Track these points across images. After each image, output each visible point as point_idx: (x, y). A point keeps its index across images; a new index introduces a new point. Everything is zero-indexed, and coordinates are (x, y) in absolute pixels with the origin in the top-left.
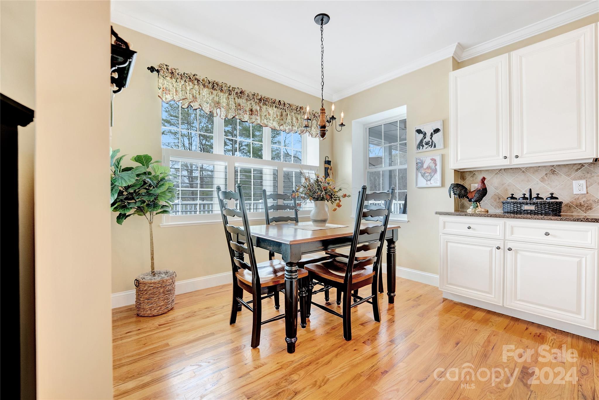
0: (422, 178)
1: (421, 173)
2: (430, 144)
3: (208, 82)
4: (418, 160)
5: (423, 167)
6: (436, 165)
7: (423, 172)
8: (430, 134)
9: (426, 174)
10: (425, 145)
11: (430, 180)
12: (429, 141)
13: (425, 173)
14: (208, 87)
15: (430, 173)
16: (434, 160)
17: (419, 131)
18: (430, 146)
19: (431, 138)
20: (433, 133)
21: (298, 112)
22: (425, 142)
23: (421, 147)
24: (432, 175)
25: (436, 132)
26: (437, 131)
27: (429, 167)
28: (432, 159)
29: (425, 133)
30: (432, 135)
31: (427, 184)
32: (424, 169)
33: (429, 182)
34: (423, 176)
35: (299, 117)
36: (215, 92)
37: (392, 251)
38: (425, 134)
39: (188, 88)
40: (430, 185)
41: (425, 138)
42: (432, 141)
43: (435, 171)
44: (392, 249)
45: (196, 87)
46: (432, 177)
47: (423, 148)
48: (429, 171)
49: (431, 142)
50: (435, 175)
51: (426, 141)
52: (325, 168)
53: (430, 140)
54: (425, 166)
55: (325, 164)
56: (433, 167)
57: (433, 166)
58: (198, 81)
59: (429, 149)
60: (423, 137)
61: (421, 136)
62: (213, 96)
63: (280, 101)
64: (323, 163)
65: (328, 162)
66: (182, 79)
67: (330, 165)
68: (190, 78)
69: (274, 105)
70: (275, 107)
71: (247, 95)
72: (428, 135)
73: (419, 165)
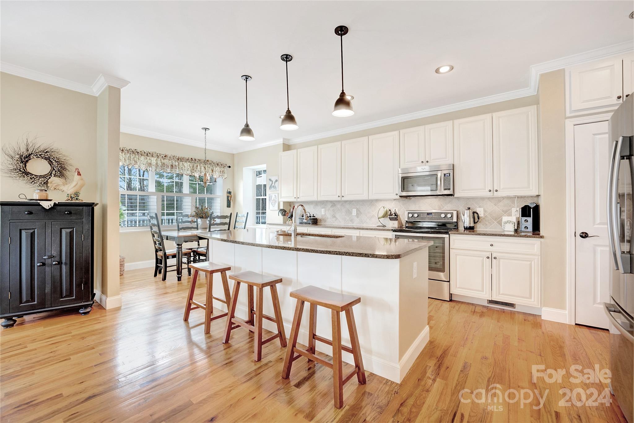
1: (271, 202)
3: (144, 153)
10: (272, 188)
11: (274, 206)
14: (144, 155)
15: (274, 203)
16: (275, 196)
17: (270, 180)
18: (274, 188)
19: (275, 184)
21: (205, 163)
22: (273, 186)
25: (276, 181)
27: (274, 200)
34: (272, 204)
36: (148, 158)
39: (132, 157)
40: (274, 209)
41: (272, 184)
42: (275, 186)
43: (276, 201)
45: (137, 156)
50: (276, 203)
54: (272, 199)
56: (275, 199)
57: (275, 198)
58: (138, 153)
59: (274, 190)
61: (271, 182)
62: (147, 160)
63: (192, 159)
64: (226, 193)
65: (230, 193)
66: (128, 153)
67: (231, 194)
68: (133, 152)
69: (188, 161)
70: (189, 162)
71: (169, 157)
72: (274, 182)
73: (270, 198)
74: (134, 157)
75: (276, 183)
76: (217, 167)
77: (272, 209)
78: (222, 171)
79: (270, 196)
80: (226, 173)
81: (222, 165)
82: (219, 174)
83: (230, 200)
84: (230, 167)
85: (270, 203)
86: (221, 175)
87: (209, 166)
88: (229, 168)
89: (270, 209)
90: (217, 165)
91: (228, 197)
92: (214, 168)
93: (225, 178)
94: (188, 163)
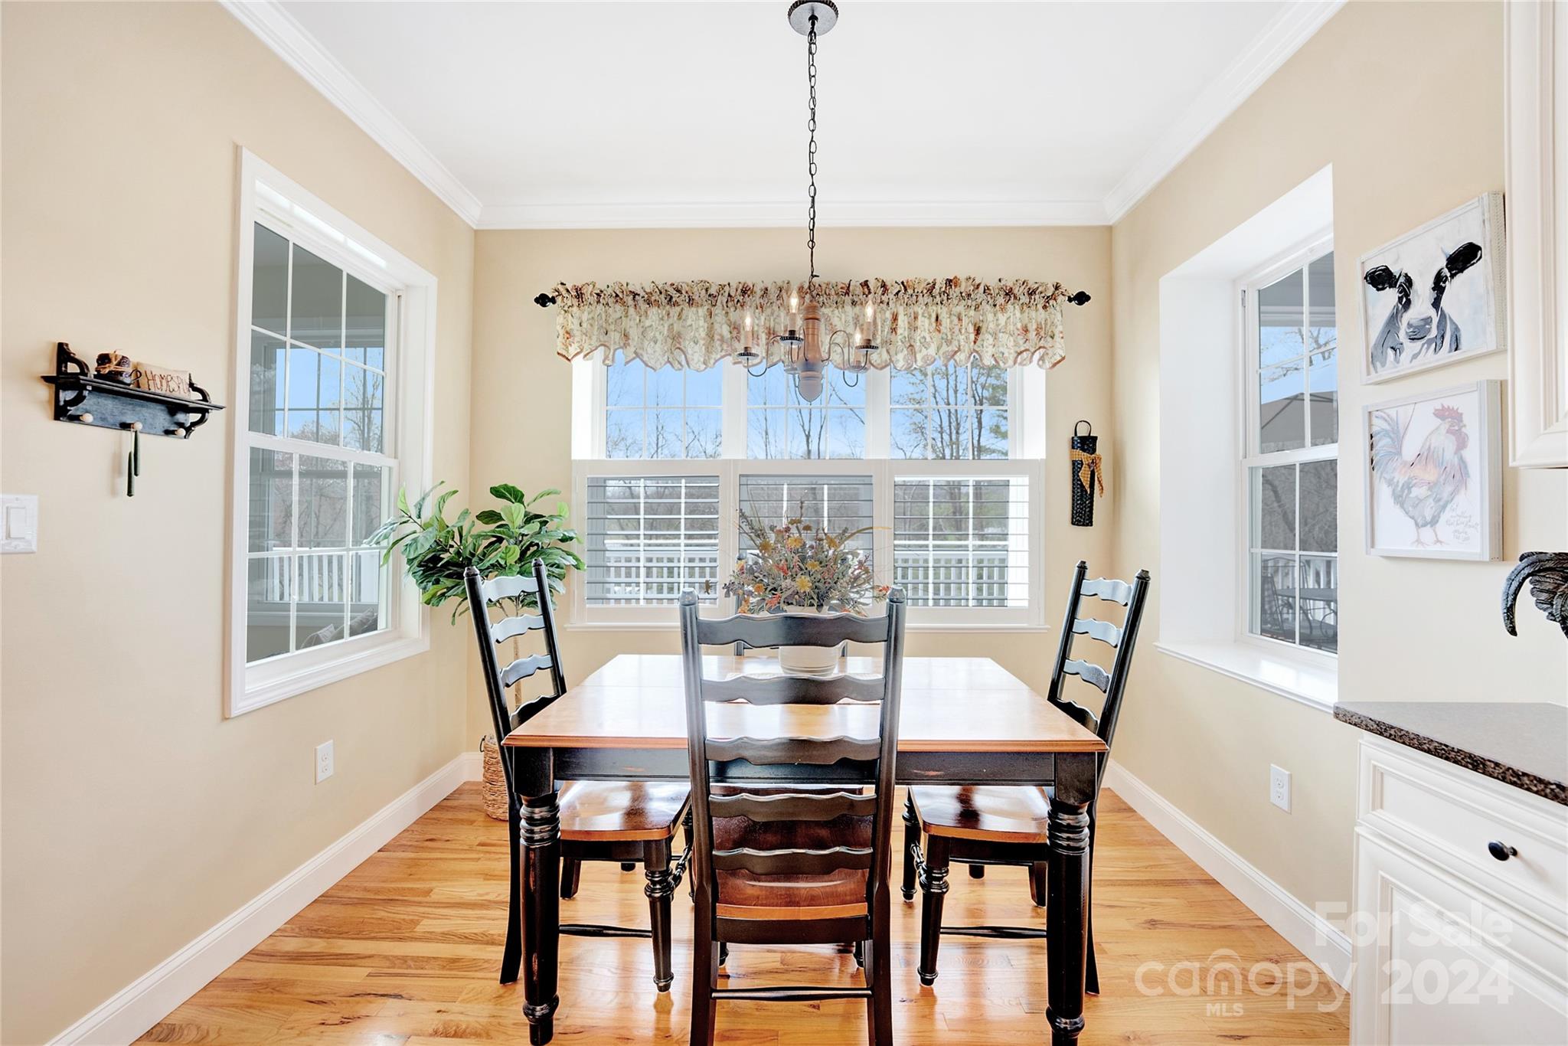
0: (1398, 511)
1: (1390, 483)
2: (1434, 332)
3: (658, 293)
4: (1375, 421)
5: (1399, 453)
6: (1462, 443)
7: (1401, 478)
8: (1431, 283)
9: (1416, 492)
10: (1407, 343)
11: (1434, 522)
12: (1428, 320)
13: (1408, 486)
15: (1431, 486)
16: (1450, 417)
17: (1380, 279)
18: (1429, 342)
19: (1436, 304)
20: (1446, 272)
21: (938, 299)
22: (1409, 325)
23: (1390, 352)
24: (1445, 496)
25: (1460, 266)
26: (1464, 258)
28: (1442, 414)
29: (1409, 281)
30: (1439, 285)
31: (1418, 541)
32: (1405, 463)
33: (1427, 533)
34: (1399, 499)
35: (943, 312)
36: (674, 311)
37: (1065, 843)
38: (1406, 286)
40: (1431, 550)
41: (1407, 305)
42: (1443, 317)
43: (1460, 475)
44: (1065, 835)
46: (1444, 507)
47: (1397, 361)
48: (1431, 474)
49: (1436, 320)
50: (1461, 498)
51: (1414, 322)
52: (1074, 463)
53: (1432, 312)
54: (1410, 451)
55: (1073, 448)
56: (1449, 455)
57: (1446, 445)
59: (1429, 358)
60: (1400, 299)
61: (1391, 295)
62: (671, 321)
63: (865, 284)
64: (1067, 445)
65: (1087, 443)
66: (598, 302)
67: (1094, 451)
68: (617, 296)
69: (848, 299)
70: (854, 303)
71: (759, 293)
72: (1423, 291)
73: (1382, 443)
74: (618, 315)
75: (1452, 287)
76: (1003, 309)
77: (1406, 547)
78: (1032, 327)
79: (1379, 425)
80: (1057, 336)
81: (1031, 293)
82: (1016, 344)
83: (1087, 487)
84: (1082, 298)
85: (1384, 493)
86: (1027, 345)
87: (960, 308)
88: (1081, 303)
89: (1384, 544)
90: (1001, 300)
91: (1076, 466)
92: (990, 317)
93: (1055, 365)
94: (848, 308)
